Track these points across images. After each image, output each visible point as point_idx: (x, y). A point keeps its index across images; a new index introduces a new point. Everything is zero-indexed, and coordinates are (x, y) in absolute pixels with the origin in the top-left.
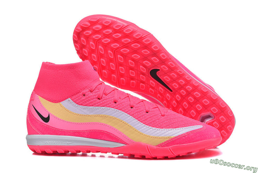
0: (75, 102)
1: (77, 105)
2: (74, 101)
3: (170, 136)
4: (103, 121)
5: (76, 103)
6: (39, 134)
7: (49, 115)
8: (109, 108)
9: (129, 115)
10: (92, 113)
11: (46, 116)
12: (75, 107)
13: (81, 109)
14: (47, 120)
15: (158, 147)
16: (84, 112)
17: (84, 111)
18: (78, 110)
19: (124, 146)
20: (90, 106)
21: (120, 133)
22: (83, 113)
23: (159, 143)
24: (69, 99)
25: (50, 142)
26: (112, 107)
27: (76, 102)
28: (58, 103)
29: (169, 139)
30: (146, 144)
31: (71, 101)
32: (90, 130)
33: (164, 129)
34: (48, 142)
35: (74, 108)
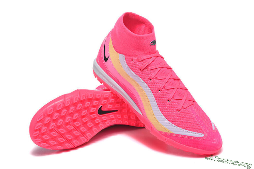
0: (126, 61)
1: (126, 64)
2: (126, 59)
3: (171, 131)
8: (143, 81)
9: (153, 96)
10: (132, 77)
11: (107, 56)
12: (124, 64)
13: (127, 68)
14: (106, 59)
15: (159, 133)
17: (129, 71)
20: (133, 71)
22: (127, 72)
23: (161, 131)
24: (124, 56)
25: (102, 76)
26: (145, 82)
28: (117, 53)
29: (169, 132)
30: (153, 125)
31: (124, 58)
33: (170, 123)
34: (100, 75)
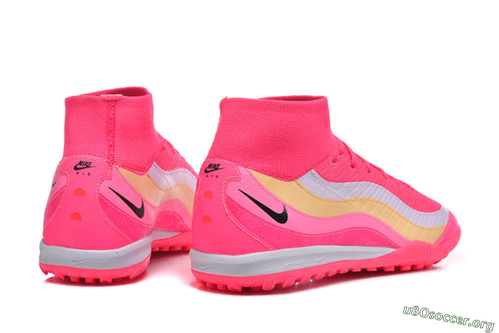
0: (322, 177)
1: (326, 182)
2: (321, 174)
4: (364, 209)
5: (325, 179)
6: (270, 250)
7: (284, 207)
10: (348, 196)
11: (279, 211)
12: (322, 186)
13: (332, 189)
14: (282, 218)
16: (336, 194)
17: (338, 192)
18: (327, 192)
19: (394, 251)
20: (345, 182)
21: (388, 228)
22: (336, 196)
24: (313, 171)
27: (324, 177)
28: (295, 181)
31: (317, 175)
32: (346, 229)
34: (290, 264)
35: (322, 188)
